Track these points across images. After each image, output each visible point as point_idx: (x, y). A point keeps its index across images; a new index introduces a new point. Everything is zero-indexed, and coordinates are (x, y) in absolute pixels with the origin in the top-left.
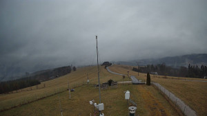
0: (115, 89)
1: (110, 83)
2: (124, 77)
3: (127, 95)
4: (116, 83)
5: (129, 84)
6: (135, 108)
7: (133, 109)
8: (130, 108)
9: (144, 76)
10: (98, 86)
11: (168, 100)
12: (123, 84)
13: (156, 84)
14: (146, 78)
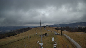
0: (48, 37)
1: (46, 34)
2: (51, 32)
3: (53, 39)
4: (48, 35)
5: (54, 35)
6: (56, 45)
7: (55, 45)
8: (54, 45)
9: (60, 31)
10: (41, 35)
11: (70, 41)
12: (51, 35)
13: (65, 35)
14: (61, 32)
